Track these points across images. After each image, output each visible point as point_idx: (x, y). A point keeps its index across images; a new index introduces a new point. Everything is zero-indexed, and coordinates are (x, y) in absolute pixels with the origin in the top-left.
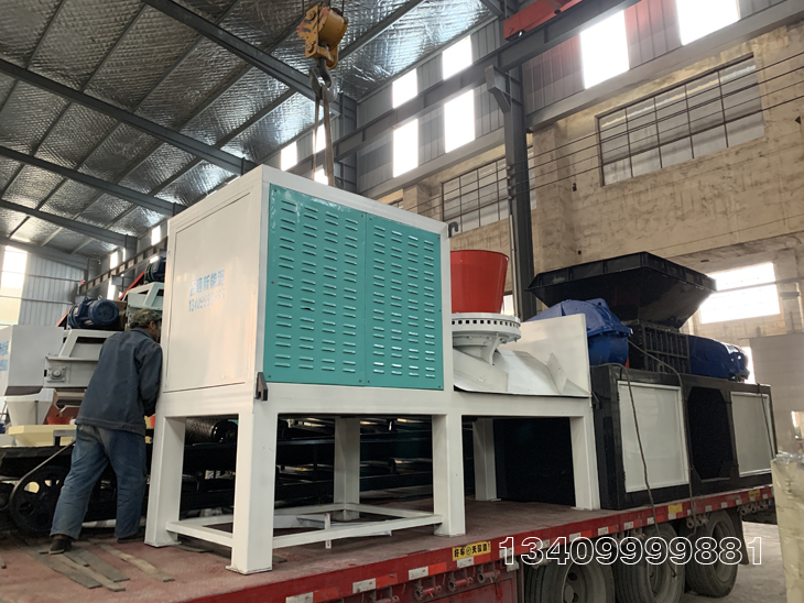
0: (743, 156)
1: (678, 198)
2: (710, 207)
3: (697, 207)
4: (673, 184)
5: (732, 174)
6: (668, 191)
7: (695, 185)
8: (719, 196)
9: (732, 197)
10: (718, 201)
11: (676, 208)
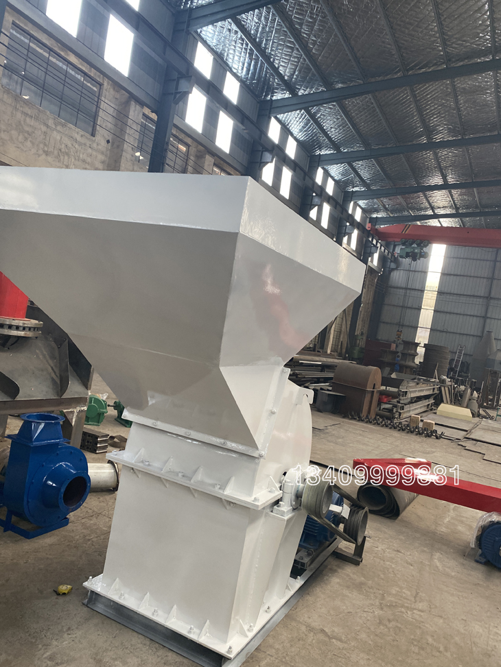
0: (83, 140)
1: (48, 138)
2: (62, 157)
3: (56, 152)
4: (48, 126)
5: (77, 146)
6: (44, 128)
7: (58, 138)
8: (67, 154)
9: (73, 160)
10: (66, 158)
11: (45, 145)
